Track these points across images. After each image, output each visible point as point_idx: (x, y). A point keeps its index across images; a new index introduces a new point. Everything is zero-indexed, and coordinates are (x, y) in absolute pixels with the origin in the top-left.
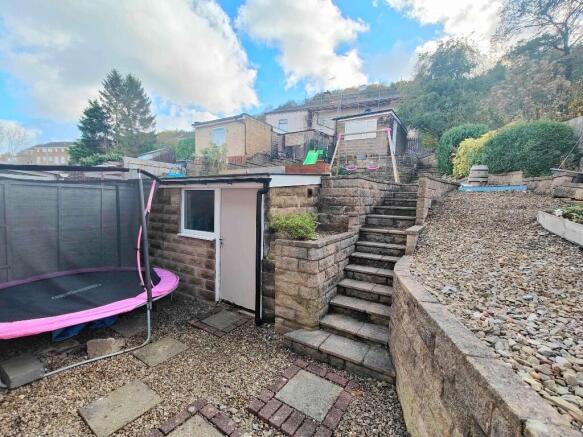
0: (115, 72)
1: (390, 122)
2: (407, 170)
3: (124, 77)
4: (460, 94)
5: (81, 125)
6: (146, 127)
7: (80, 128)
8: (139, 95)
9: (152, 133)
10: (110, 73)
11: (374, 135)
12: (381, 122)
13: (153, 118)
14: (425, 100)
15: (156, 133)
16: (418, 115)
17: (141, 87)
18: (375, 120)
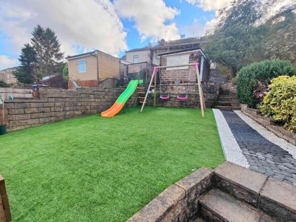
0: (39, 26)
1: (199, 58)
2: (212, 96)
3: (45, 29)
4: (249, 37)
5: (20, 58)
6: (59, 59)
7: (19, 60)
8: (54, 40)
9: (62, 62)
10: (37, 27)
11: (187, 67)
12: (192, 57)
13: (62, 54)
14: (225, 42)
15: (64, 62)
16: (218, 52)
17: (55, 35)
18: (188, 56)
